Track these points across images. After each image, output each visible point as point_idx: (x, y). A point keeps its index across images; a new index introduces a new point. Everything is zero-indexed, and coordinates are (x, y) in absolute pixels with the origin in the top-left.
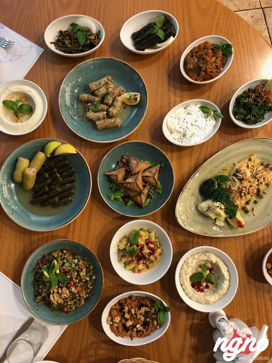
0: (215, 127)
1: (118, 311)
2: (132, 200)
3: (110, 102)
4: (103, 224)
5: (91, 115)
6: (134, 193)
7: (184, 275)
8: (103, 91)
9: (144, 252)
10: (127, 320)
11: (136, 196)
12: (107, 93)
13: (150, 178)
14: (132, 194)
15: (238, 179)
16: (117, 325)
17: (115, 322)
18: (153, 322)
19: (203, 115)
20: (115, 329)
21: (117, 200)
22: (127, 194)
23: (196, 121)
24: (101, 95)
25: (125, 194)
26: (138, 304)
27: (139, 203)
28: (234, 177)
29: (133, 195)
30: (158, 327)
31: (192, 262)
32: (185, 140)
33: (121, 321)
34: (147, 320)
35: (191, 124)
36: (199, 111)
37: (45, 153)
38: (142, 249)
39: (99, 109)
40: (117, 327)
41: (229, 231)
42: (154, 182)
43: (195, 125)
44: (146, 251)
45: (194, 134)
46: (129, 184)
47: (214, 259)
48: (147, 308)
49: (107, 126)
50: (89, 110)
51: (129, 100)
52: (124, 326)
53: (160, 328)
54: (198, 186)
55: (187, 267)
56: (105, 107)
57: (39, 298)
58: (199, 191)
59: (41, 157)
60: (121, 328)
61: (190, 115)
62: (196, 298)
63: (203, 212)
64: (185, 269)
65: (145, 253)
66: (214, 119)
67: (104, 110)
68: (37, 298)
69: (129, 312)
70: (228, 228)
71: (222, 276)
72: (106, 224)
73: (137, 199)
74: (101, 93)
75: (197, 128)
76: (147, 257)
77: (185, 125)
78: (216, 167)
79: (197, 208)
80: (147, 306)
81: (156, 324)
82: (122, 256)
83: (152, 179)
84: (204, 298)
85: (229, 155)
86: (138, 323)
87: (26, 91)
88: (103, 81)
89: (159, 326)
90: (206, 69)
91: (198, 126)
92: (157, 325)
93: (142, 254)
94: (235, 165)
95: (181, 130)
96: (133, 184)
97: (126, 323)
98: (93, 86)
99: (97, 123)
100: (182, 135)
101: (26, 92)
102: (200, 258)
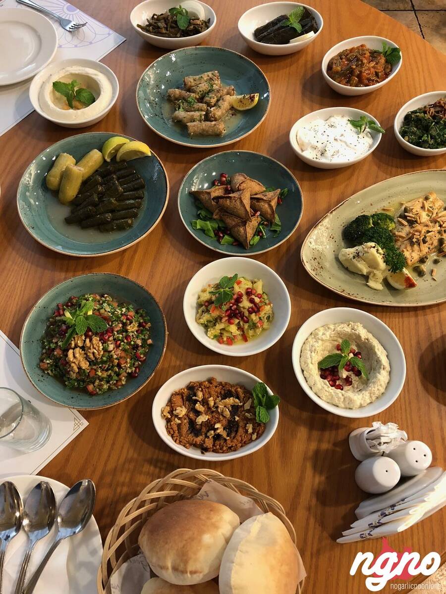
0: (371, 147)
1: (185, 398)
2: (231, 235)
3: (213, 101)
4: (177, 269)
5: (181, 114)
6: (235, 219)
7: (309, 352)
8: (204, 86)
9: (241, 305)
10: (198, 413)
11: (237, 225)
12: (210, 90)
13: (262, 203)
14: (231, 221)
15: (408, 221)
16: (180, 422)
17: (177, 416)
18: (246, 426)
19: (354, 129)
20: (175, 428)
22: (224, 226)
23: (342, 135)
24: (200, 91)
25: (220, 225)
26: (223, 392)
27: (242, 239)
28: (400, 220)
29: (234, 223)
30: (254, 436)
31: (324, 334)
33: (187, 415)
34: (235, 418)
35: (335, 139)
36: (347, 124)
37: (101, 152)
38: (238, 300)
39: (194, 108)
40: (179, 426)
41: (391, 298)
42: (269, 210)
43: (341, 140)
44: (245, 304)
45: (338, 152)
46: (228, 200)
47: (363, 333)
48: (237, 400)
49: (203, 130)
50: (179, 108)
51: (241, 101)
52: (192, 423)
53: (257, 438)
54: (342, 228)
55: (314, 340)
56: (204, 106)
57: (48, 362)
58: (342, 236)
59: (95, 156)
60: (185, 428)
61: (333, 128)
62: (327, 394)
63: (346, 264)
64: (311, 342)
65: (244, 308)
66: (370, 136)
67: (202, 109)
68: (45, 361)
69: (205, 402)
70: (389, 294)
71: (376, 363)
72: (182, 270)
73: (239, 231)
74: (201, 89)
75: (343, 144)
76: (246, 314)
77: (324, 139)
78: (371, 205)
79: (337, 259)
80: (238, 398)
81: (250, 431)
82: (203, 312)
83: (266, 206)
84: (343, 395)
85: (393, 191)
86: (219, 422)
87: (92, 74)
88: (205, 76)
89: (256, 434)
90: (361, 72)
91: (346, 143)
92: (253, 433)
93: (238, 308)
94: (402, 204)
95: (319, 145)
96: (235, 201)
97: (196, 419)
98: (190, 80)
99: (189, 125)
100: (320, 153)
101: (90, 75)
102: (339, 329)
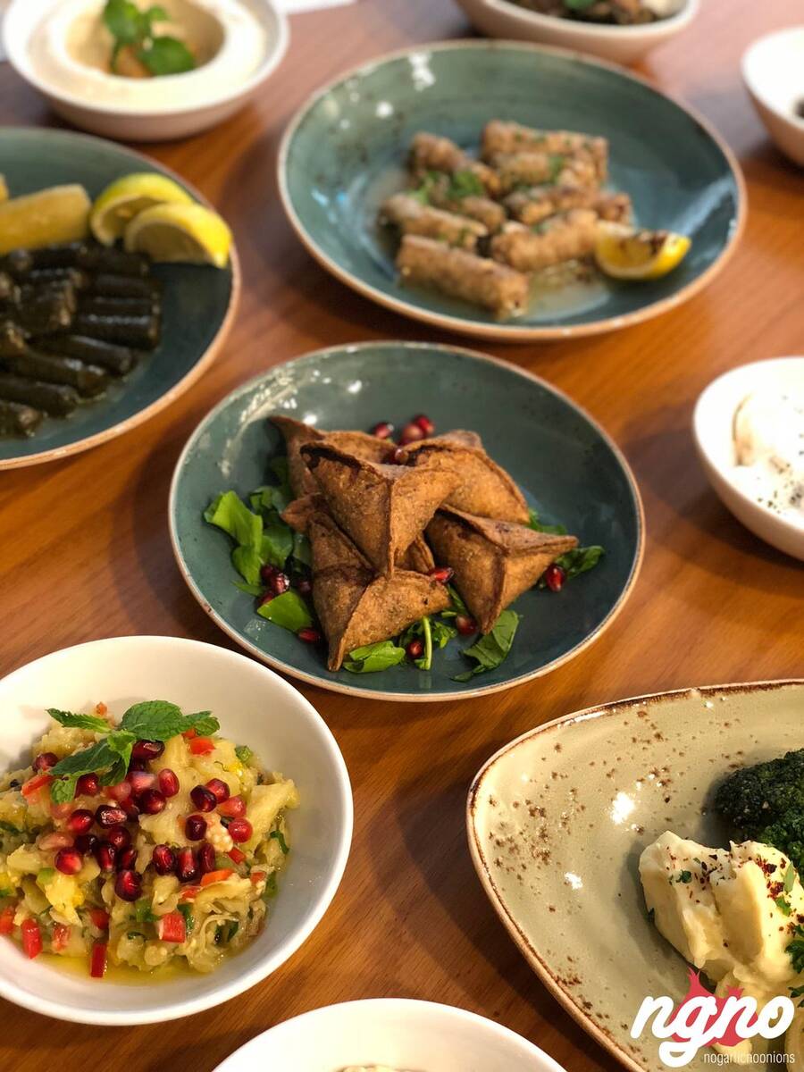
3: (534, 212)
6: (344, 550)
9: (145, 823)
11: (342, 572)
14: (328, 551)
21: (238, 552)
27: (330, 627)
29: (333, 560)
37: (91, 199)
38: (146, 802)
39: (462, 204)
42: (488, 582)
44: (166, 827)
46: (347, 470)
50: (416, 190)
54: (722, 767)
56: (496, 213)
58: (709, 794)
63: (655, 899)
65: (150, 839)
74: (518, 167)
79: (632, 862)
83: (488, 562)
88: (559, 140)
96: (367, 487)
99: (412, 240)
100: (791, 492)
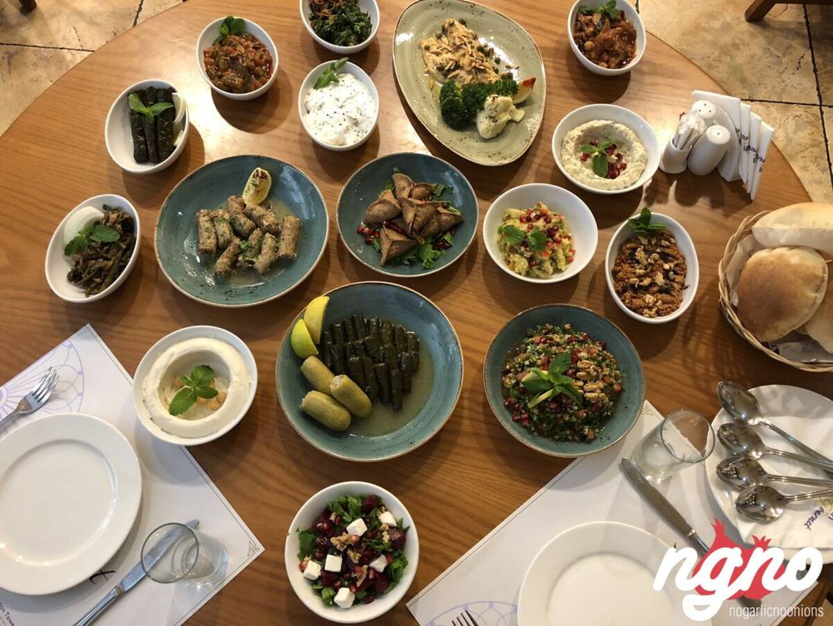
0: (357, 77)
1: (635, 295)
2: (445, 233)
4: (472, 297)
6: (433, 220)
7: (594, 180)
8: (224, 229)
10: (653, 284)
11: (438, 222)
13: (414, 192)
15: (454, 70)
16: (660, 302)
17: (654, 304)
18: (664, 246)
19: (331, 87)
20: (666, 306)
22: (431, 238)
23: (337, 100)
25: (430, 241)
26: (630, 261)
27: (453, 223)
28: (449, 76)
31: (575, 165)
32: (363, 126)
33: (653, 294)
35: (341, 107)
36: (322, 91)
39: (256, 245)
40: (664, 303)
41: (535, 106)
43: (344, 102)
45: (358, 109)
47: (577, 132)
48: (639, 249)
49: (293, 239)
51: (258, 192)
52: (662, 290)
53: (674, 238)
54: (450, 130)
55: (580, 174)
56: (257, 232)
57: (587, 430)
58: (458, 131)
59: (313, 364)
60: (666, 297)
61: (324, 107)
62: (635, 174)
63: (495, 134)
64: (583, 176)
65: (544, 227)
66: (343, 74)
67: (261, 237)
68: (586, 433)
69: (641, 277)
70: (531, 106)
71: (605, 131)
75: (349, 101)
77: (339, 117)
78: (424, 98)
79: (486, 140)
80: (635, 249)
81: (667, 243)
82: (540, 269)
84: (637, 161)
85: (410, 72)
86: (662, 266)
87: (169, 361)
89: (671, 239)
90: (253, 60)
91: (348, 98)
92: (670, 242)
93: (545, 232)
94: (428, 72)
95: (346, 124)
97: (658, 286)
98: (209, 243)
100: (354, 127)
101: (170, 363)
102: (571, 151)
